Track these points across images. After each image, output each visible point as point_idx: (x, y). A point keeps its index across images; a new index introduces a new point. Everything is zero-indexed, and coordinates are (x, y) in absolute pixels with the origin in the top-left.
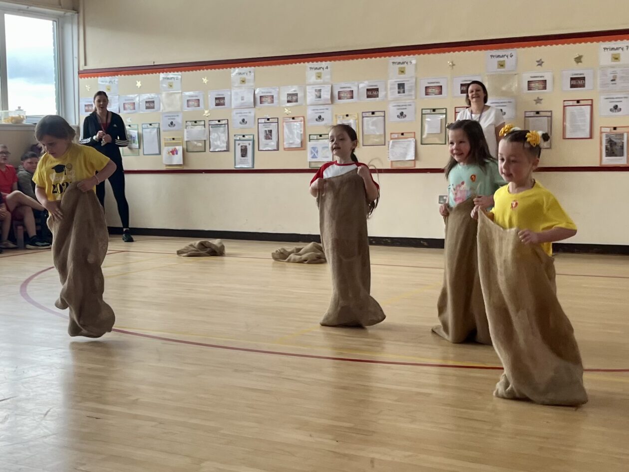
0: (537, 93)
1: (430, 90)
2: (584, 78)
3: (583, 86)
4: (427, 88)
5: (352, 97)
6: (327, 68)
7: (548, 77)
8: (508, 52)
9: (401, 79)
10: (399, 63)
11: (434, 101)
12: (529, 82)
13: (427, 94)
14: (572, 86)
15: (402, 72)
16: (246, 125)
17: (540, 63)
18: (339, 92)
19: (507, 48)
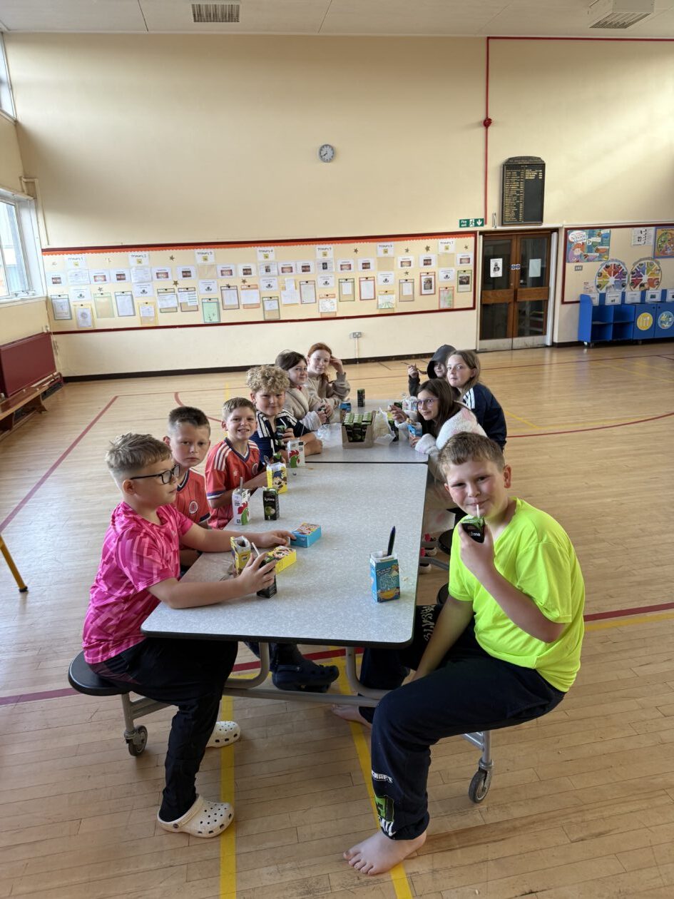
0: (406, 268)
1: (343, 267)
2: (430, 260)
3: (430, 264)
4: (341, 266)
5: (292, 271)
6: (272, 251)
7: (412, 259)
8: (389, 244)
9: (325, 259)
10: (323, 249)
11: (346, 274)
12: (402, 262)
13: (342, 269)
14: (425, 264)
15: (325, 255)
16: (212, 292)
17: (407, 250)
18: (282, 268)
19: (387, 241)
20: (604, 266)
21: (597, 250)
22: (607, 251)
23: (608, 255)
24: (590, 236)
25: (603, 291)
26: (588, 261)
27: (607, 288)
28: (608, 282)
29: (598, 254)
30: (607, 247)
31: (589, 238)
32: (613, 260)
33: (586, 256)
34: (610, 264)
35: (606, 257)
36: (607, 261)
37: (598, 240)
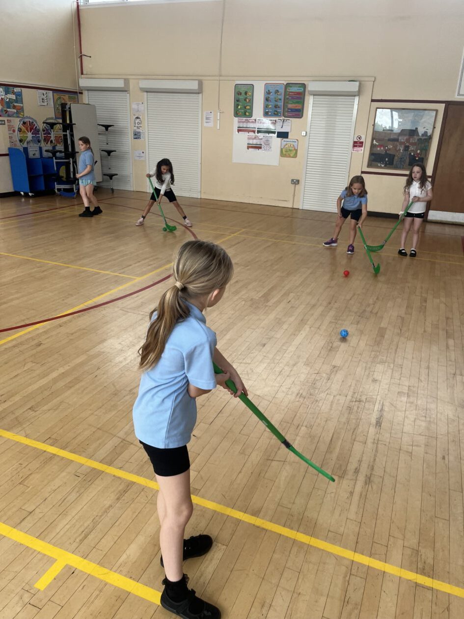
20: (22, 122)
21: (14, 107)
22: (22, 109)
23: (23, 112)
24: (7, 93)
25: (25, 145)
26: (9, 116)
27: (27, 143)
28: (27, 137)
29: (15, 111)
30: (22, 105)
31: (6, 94)
32: (27, 117)
33: (6, 112)
34: (26, 120)
35: (22, 114)
36: (24, 118)
37: (14, 97)
